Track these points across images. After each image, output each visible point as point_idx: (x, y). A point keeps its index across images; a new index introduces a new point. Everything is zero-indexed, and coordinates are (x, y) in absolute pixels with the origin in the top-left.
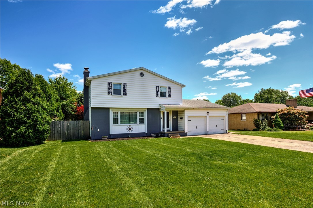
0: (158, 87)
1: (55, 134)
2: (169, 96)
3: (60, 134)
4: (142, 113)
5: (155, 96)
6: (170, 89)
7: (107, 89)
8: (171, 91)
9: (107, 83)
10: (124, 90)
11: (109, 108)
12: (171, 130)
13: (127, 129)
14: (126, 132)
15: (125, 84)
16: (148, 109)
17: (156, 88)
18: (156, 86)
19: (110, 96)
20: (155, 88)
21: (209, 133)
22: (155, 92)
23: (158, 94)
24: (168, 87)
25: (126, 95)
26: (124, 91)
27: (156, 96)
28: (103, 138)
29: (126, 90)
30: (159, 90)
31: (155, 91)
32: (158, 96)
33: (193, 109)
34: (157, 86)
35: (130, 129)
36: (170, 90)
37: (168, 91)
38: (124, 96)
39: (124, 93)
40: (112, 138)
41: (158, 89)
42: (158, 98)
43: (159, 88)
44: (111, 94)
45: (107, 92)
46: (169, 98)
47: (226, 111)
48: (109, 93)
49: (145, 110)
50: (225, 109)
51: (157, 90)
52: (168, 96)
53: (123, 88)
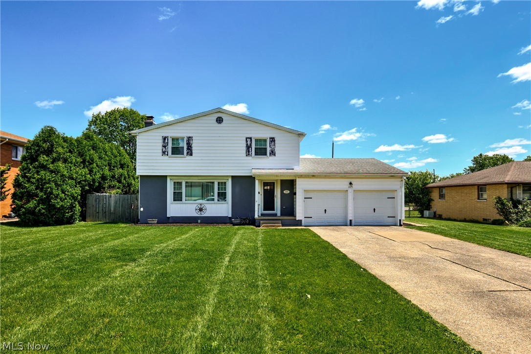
0: (249, 140)
1: (98, 213)
2: (273, 153)
3: (105, 212)
4: (222, 185)
5: (245, 155)
6: (274, 141)
7: (161, 148)
8: (276, 145)
9: (161, 138)
10: (188, 146)
11: (166, 177)
12: (279, 214)
13: (196, 210)
14: (195, 214)
15: (190, 137)
16: (233, 177)
17: (247, 141)
18: (246, 138)
19: (165, 157)
20: (245, 142)
21: (353, 223)
22: (245, 148)
23: (249, 151)
24: (270, 138)
25: (191, 155)
26: (188, 149)
27: (247, 156)
28: (149, 222)
29: (191, 146)
30: (251, 145)
31: (245, 145)
32: (249, 155)
33: (313, 176)
34: (248, 138)
35: (201, 210)
36: (273, 143)
37: (270, 146)
38: (189, 157)
39: (188, 153)
40: (170, 222)
41: (249, 143)
42: (249, 158)
43: (251, 141)
44: (167, 155)
45: (161, 151)
46: (272, 158)
47: (400, 179)
48: (164, 153)
49: (228, 180)
50: (392, 176)
51: (247, 145)
52: (270, 154)
53: (187, 144)
